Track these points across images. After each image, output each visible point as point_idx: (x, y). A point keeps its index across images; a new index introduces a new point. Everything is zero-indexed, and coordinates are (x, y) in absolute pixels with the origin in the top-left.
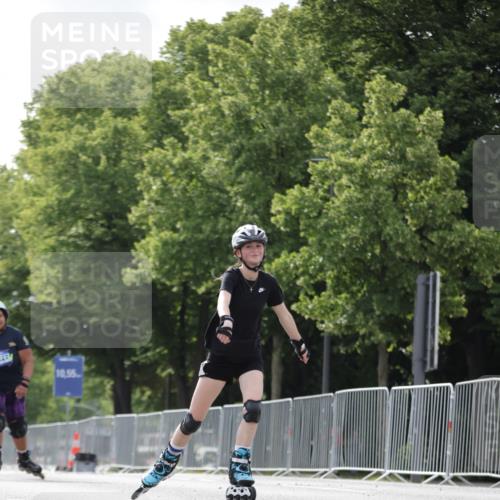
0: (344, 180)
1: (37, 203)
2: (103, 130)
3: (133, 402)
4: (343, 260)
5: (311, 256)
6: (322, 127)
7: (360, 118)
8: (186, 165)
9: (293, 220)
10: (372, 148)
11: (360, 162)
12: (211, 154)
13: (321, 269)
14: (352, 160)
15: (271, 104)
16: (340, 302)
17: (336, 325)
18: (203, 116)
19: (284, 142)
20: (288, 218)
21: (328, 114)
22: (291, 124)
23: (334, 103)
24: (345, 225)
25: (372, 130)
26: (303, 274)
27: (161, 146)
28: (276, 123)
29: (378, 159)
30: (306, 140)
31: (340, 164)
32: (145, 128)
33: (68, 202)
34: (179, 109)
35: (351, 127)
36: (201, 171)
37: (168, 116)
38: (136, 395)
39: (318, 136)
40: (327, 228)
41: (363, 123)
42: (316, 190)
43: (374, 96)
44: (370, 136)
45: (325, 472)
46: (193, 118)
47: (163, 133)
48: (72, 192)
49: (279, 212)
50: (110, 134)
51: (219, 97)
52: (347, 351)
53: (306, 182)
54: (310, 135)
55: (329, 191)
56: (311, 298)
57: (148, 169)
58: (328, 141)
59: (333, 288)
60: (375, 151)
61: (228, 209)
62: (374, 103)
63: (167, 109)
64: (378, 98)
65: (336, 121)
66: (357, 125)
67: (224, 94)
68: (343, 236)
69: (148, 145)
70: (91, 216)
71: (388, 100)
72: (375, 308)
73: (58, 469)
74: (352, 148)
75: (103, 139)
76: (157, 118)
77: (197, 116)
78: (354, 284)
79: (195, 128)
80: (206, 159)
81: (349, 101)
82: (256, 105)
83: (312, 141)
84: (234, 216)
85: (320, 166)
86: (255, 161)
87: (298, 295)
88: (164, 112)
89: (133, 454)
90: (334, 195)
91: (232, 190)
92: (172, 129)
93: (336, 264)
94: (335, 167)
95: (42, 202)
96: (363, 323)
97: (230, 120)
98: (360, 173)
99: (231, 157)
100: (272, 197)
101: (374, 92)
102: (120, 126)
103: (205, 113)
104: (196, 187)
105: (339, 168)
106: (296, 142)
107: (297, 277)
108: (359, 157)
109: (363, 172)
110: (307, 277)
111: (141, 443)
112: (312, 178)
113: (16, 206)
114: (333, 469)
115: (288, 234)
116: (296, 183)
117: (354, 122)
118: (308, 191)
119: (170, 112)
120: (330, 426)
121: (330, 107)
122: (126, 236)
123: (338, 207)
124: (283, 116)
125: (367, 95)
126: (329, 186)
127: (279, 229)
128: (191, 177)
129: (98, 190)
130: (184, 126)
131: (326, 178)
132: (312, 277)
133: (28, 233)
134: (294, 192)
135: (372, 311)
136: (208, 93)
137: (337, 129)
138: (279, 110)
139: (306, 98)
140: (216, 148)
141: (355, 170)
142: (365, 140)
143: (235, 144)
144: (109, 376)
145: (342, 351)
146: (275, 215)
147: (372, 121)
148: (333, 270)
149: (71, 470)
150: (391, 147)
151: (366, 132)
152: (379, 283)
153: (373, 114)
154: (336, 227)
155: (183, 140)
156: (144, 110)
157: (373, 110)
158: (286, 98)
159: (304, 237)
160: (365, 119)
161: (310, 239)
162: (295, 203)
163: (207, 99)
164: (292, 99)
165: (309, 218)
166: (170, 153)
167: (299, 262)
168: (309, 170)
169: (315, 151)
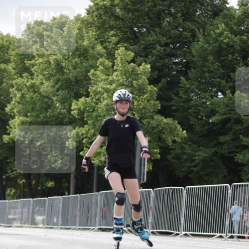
3: (6, 195)
5: (89, 130)
6: (95, 70)
7: (113, 67)
8: (33, 86)
9: (81, 112)
10: (118, 81)
12: (44, 81)
14: (108, 86)
16: (102, 151)
17: (100, 161)
20: (79, 112)
23: (101, 60)
25: (118, 72)
26: (86, 137)
27: (22, 77)
29: (120, 86)
31: (103, 88)
32: (14, 69)
35: (109, 70)
36: (40, 89)
37: (25, 64)
38: (8, 191)
39: (93, 75)
40: (97, 117)
42: (92, 99)
43: (119, 57)
44: (117, 76)
45: (94, 229)
46: (36, 65)
47: (22, 71)
49: (75, 109)
53: (88, 95)
54: (90, 74)
55: (98, 100)
57: (15, 87)
58: (98, 77)
62: (119, 60)
64: (121, 58)
65: (101, 68)
69: (16, 77)
71: (126, 59)
74: (109, 80)
80: (42, 83)
82: (66, 60)
83: (91, 77)
84: (55, 110)
85: (94, 88)
88: (23, 62)
89: (6, 219)
90: (100, 102)
91: (54, 98)
92: (27, 69)
97: (53, 66)
100: (72, 102)
101: (119, 55)
103: (42, 63)
104: (37, 96)
107: (83, 139)
108: (112, 85)
111: (10, 214)
112: (91, 94)
114: (98, 227)
115: (79, 119)
116: (83, 96)
118: (89, 100)
119: (25, 62)
120: (96, 207)
124: (78, 65)
125: (116, 56)
126: (98, 97)
127: (75, 117)
128: (35, 92)
130: (32, 68)
131: (97, 94)
132: (90, 139)
134: (82, 100)
137: (102, 72)
138: (76, 62)
139: (88, 57)
142: (115, 77)
146: (73, 110)
147: (118, 68)
150: (126, 80)
151: (115, 73)
153: (119, 65)
154: (101, 116)
155: (32, 74)
156: (14, 61)
157: (119, 63)
158: (79, 57)
159: (86, 121)
160: (115, 68)
161: (89, 122)
162: (82, 105)
163: (43, 56)
164: (82, 57)
165: (89, 112)
166: (26, 80)
167: (84, 132)
168: (89, 90)
169: (92, 81)
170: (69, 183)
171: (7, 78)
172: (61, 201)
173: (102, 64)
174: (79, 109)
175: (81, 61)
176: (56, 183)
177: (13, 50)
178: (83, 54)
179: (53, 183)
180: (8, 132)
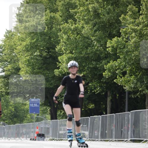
0: (133, 34)
1: (23, 44)
2: (46, 17)
3: (57, 115)
4: (133, 64)
5: (121, 63)
6: (125, 15)
7: (139, 12)
8: (76, 29)
9: (115, 49)
10: (143, 22)
11: (139, 28)
12: (85, 26)
13: (125, 67)
14: (136, 27)
15: (107, 7)
16: (132, 79)
17: (130, 87)
18: (82, 12)
19: (111, 21)
20: (113, 49)
21: (127, 11)
22: (114, 14)
23: (130, 6)
24: (133, 51)
25: (144, 16)
26: (118, 69)
27: (67, 22)
28: (108, 13)
29: (145, 27)
30: (119, 20)
31: (132, 29)
32: (61, 16)
33: (34, 43)
34: (73, 9)
35: (136, 15)
36: (81, 32)
37: (70, 12)
38: (59, 113)
39: (124, 19)
40: (127, 52)
41: (140, 13)
42: (123, 38)
43: (144, 3)
44: (142, 18)
45: (127, 140)
46: (78, 12)
47: (68, 18)
48: (35, 39)
49: (109, 47)
50: (48, 19)
51: (88, 5)
52: (134, 97)
53: (119, 35)
54: (121, 18)
55: (128, 38)
56: (121, 77)
57: (62, 31)
58: (127, 20)
59: (129, 74)
60: (144, 24)
61: (91, 45)
62: (144, 6)
63: (69, 9)
64: (146, 4)
65: (130, 13)
66: (138, 14)
67: (90, 4)
68: (133, 55)
69: (62, 23)
70: (42, 48)
72: (145, 81)
73: (31, 140)
74: (136, 23)
75: (46, 21)
76: (66, 13)
77: (80, 12)
78: (137, 72)
79: (79, 16)
80: (83, 27)
81: (135, 5)
82: (101, 7)
83: (121, 20)
84: (93, 47)
85: (124, 30)
86: (101, 28)
87: (117, 76)
88: (68, 11)
89: (58, 134)
90: (129, 40)
91: (93, 38)
92: (71, 17)
93: (130, 65)
94: (130, 30)
95: (24, 43)
96: (140, 86)
97: (92, 13)
98: (139, 32)
99: (92, 26)
100: (107, 41)
101: (144, 2)
102: (52, 16)
103: (83, 11)
104: (79, 38)
105: (131, 31)
106: (116, 21)
107: (116, 70)
108: (139, 26)
109: (140, 31)
110: (120, 70)
111: (61, 130)
112: (122, 34)
113: (15, 44)
114: (130, 139)
115: (113, 55)
116: (116, 36)
117: (137, 13)
118: (120, 39)
120: (128, 123)
121: (128, 8)
122: (55, 56)
123: (131, 44)
124: (111, 11)
125: (142, 3)
126: (128, 37)
127: (110, 53)
128: (78, 34)
129: (44, 39)
130: (75, 16)
131: (127, 34)
132: (122, 70)
133: (19, 55)
134: (115, 39)
135: (143, 82)
136: (84, 3)
137: (131, 16)
138: (109, 9)
139: (119, 5)
140: (87, 23)
141: (137, 31)
142: (141, 20)
143: (94, 22)
144: (49, 106)
145: (133, 96)
146: (108, 48)
147: (143, 13)
148: (129, 67)
149: (36, 140)
151: (141, 17)
152: (146, 72)
153: (144, 10)
154: (130, 52)
155: (75, 20)
156: (61, 10)
157: (144, 8)
158: (112, 5)
159: (119, 56)
160: (141, 12)
161: (121, 56)
162: (115, 43)
163: (83, 6)
164: (114, 5)
165: (120, 49)
166: (70, 25)
167: (117, 64)
168: (121, 31)
169: (123, 24)
170: (106, 105)
171: (56, 24)
172: (101, 119)
173: (130, 10)
174: (113, 47)
175: (113, 8)
176: (95, 105)
177: (60, 2)
178: (115, 2)
179: (93, 105)
180: (58, 66)
